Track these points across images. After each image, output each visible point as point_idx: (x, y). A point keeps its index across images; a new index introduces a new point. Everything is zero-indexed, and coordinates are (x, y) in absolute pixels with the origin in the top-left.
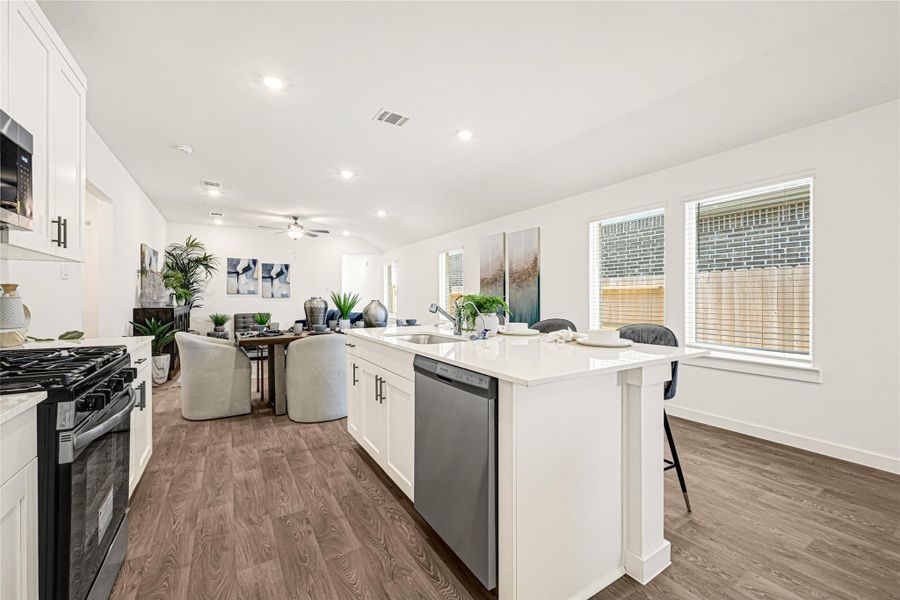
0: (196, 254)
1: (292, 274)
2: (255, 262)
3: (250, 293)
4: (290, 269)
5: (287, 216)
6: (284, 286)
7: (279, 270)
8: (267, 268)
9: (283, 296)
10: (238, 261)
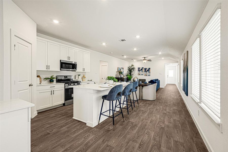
0: (133, 67)
1: (151, 70)
2: (143, 68)
3: (142, 75)
4: (150, 69)
5: (143, 58)
6: (149, 73)
7: (148, 69)
8: (145, 69)
9: (149, 75)
10: (140, 68)
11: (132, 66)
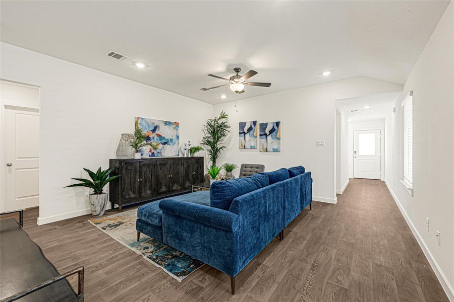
0: (224, 121)
2: (255, 123)
3: (252, 148)
4: (281, 126)
7: (272, 128)
8: (263, 126)
9: (275, 151)
10: (245, 123)
11: (223, 117)
